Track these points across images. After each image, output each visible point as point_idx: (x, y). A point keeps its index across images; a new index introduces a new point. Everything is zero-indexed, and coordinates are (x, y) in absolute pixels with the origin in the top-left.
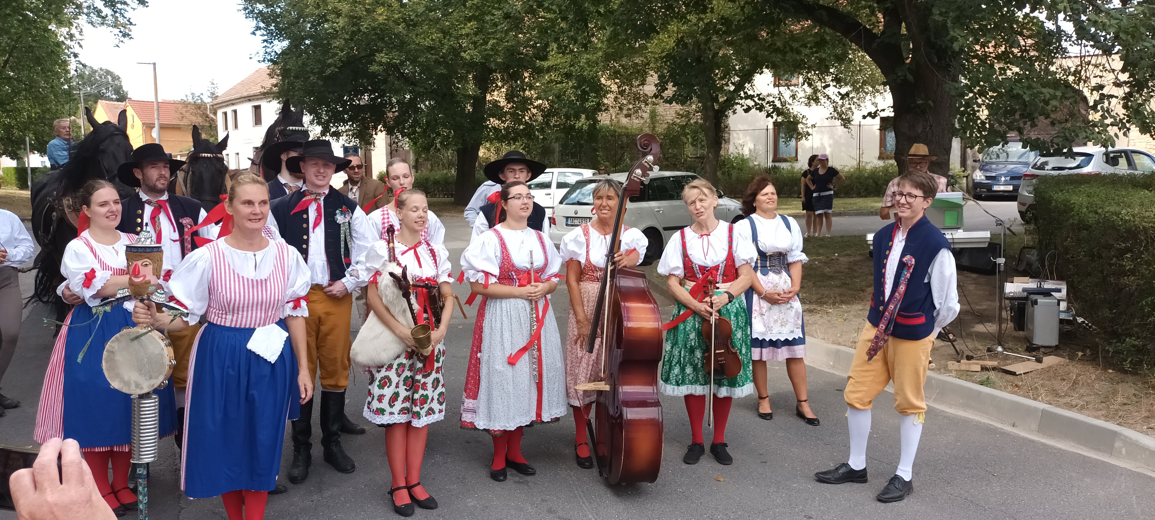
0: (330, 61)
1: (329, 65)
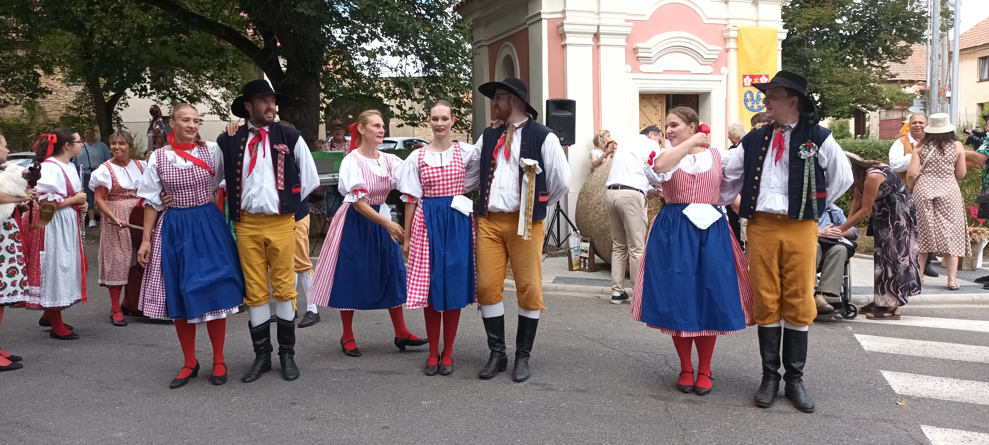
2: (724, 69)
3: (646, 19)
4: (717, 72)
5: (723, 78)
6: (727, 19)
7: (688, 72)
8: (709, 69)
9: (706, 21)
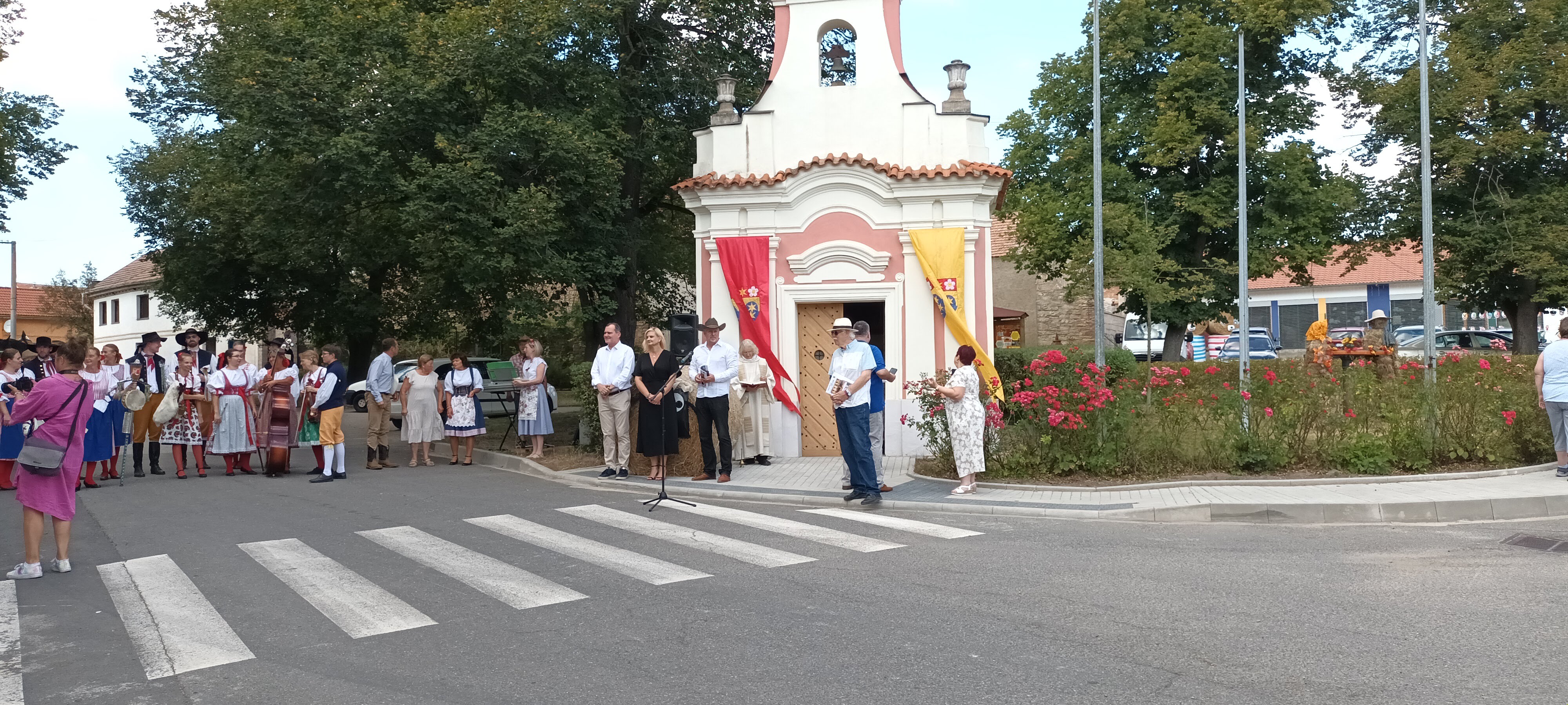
0: (210, 262)
1: (210, 266)
2: (898, 276)
3: (802, 230)
4: (890, 278)
5: (898, 285)
6: (901, 224)
7: (854, 281)
8: (882, 277)
9: (874, 227)
